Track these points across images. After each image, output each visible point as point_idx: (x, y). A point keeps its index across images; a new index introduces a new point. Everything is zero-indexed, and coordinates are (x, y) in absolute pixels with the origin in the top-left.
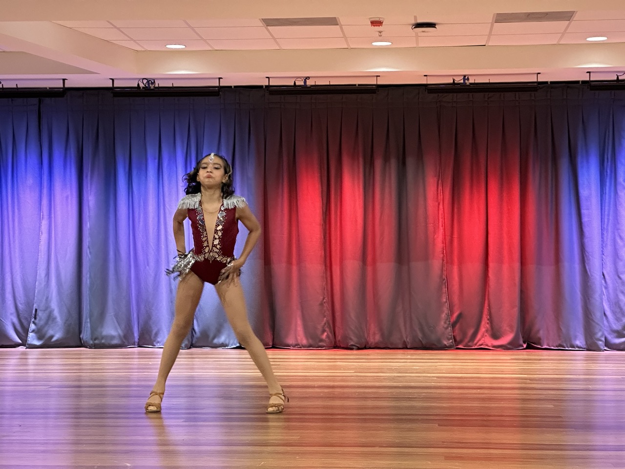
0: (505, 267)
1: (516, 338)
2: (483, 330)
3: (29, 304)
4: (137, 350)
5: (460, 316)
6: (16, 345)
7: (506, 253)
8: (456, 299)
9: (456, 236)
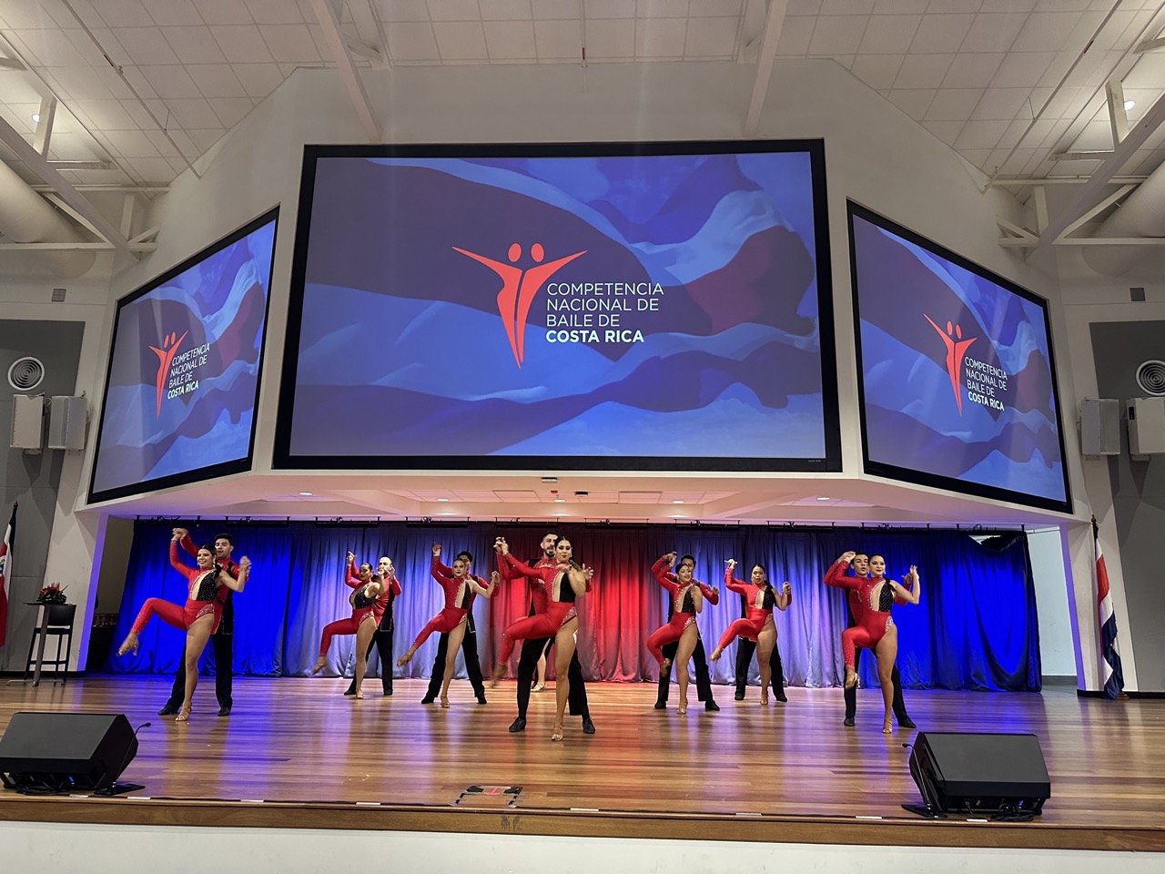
0: (631, 631)
1: (637, 675)
2: (617, 670)
3: (348, 651)
4: (411, 680)
5: (604, 661)
6: (339, 676)
7: (631, 622)
8: (602, 650)
9: (602, 611)
